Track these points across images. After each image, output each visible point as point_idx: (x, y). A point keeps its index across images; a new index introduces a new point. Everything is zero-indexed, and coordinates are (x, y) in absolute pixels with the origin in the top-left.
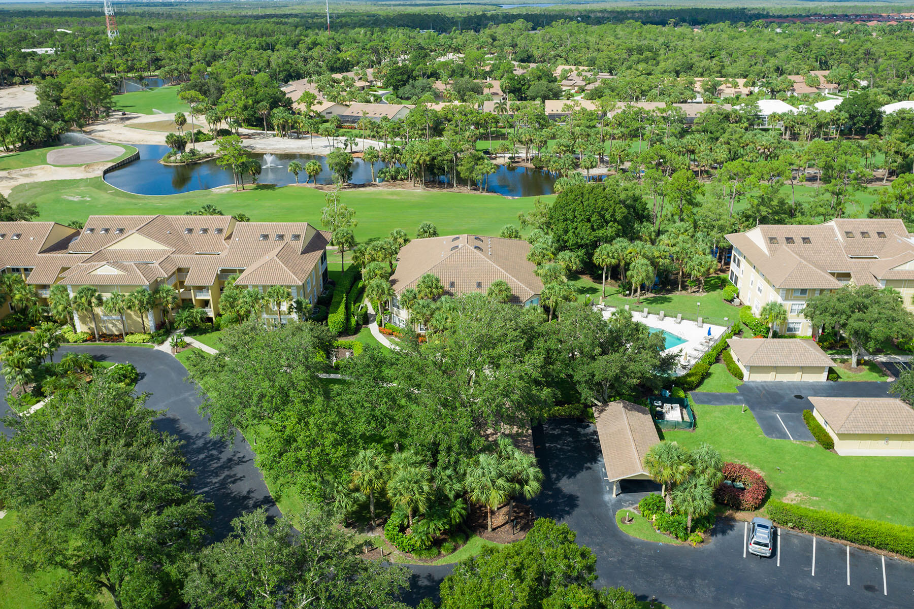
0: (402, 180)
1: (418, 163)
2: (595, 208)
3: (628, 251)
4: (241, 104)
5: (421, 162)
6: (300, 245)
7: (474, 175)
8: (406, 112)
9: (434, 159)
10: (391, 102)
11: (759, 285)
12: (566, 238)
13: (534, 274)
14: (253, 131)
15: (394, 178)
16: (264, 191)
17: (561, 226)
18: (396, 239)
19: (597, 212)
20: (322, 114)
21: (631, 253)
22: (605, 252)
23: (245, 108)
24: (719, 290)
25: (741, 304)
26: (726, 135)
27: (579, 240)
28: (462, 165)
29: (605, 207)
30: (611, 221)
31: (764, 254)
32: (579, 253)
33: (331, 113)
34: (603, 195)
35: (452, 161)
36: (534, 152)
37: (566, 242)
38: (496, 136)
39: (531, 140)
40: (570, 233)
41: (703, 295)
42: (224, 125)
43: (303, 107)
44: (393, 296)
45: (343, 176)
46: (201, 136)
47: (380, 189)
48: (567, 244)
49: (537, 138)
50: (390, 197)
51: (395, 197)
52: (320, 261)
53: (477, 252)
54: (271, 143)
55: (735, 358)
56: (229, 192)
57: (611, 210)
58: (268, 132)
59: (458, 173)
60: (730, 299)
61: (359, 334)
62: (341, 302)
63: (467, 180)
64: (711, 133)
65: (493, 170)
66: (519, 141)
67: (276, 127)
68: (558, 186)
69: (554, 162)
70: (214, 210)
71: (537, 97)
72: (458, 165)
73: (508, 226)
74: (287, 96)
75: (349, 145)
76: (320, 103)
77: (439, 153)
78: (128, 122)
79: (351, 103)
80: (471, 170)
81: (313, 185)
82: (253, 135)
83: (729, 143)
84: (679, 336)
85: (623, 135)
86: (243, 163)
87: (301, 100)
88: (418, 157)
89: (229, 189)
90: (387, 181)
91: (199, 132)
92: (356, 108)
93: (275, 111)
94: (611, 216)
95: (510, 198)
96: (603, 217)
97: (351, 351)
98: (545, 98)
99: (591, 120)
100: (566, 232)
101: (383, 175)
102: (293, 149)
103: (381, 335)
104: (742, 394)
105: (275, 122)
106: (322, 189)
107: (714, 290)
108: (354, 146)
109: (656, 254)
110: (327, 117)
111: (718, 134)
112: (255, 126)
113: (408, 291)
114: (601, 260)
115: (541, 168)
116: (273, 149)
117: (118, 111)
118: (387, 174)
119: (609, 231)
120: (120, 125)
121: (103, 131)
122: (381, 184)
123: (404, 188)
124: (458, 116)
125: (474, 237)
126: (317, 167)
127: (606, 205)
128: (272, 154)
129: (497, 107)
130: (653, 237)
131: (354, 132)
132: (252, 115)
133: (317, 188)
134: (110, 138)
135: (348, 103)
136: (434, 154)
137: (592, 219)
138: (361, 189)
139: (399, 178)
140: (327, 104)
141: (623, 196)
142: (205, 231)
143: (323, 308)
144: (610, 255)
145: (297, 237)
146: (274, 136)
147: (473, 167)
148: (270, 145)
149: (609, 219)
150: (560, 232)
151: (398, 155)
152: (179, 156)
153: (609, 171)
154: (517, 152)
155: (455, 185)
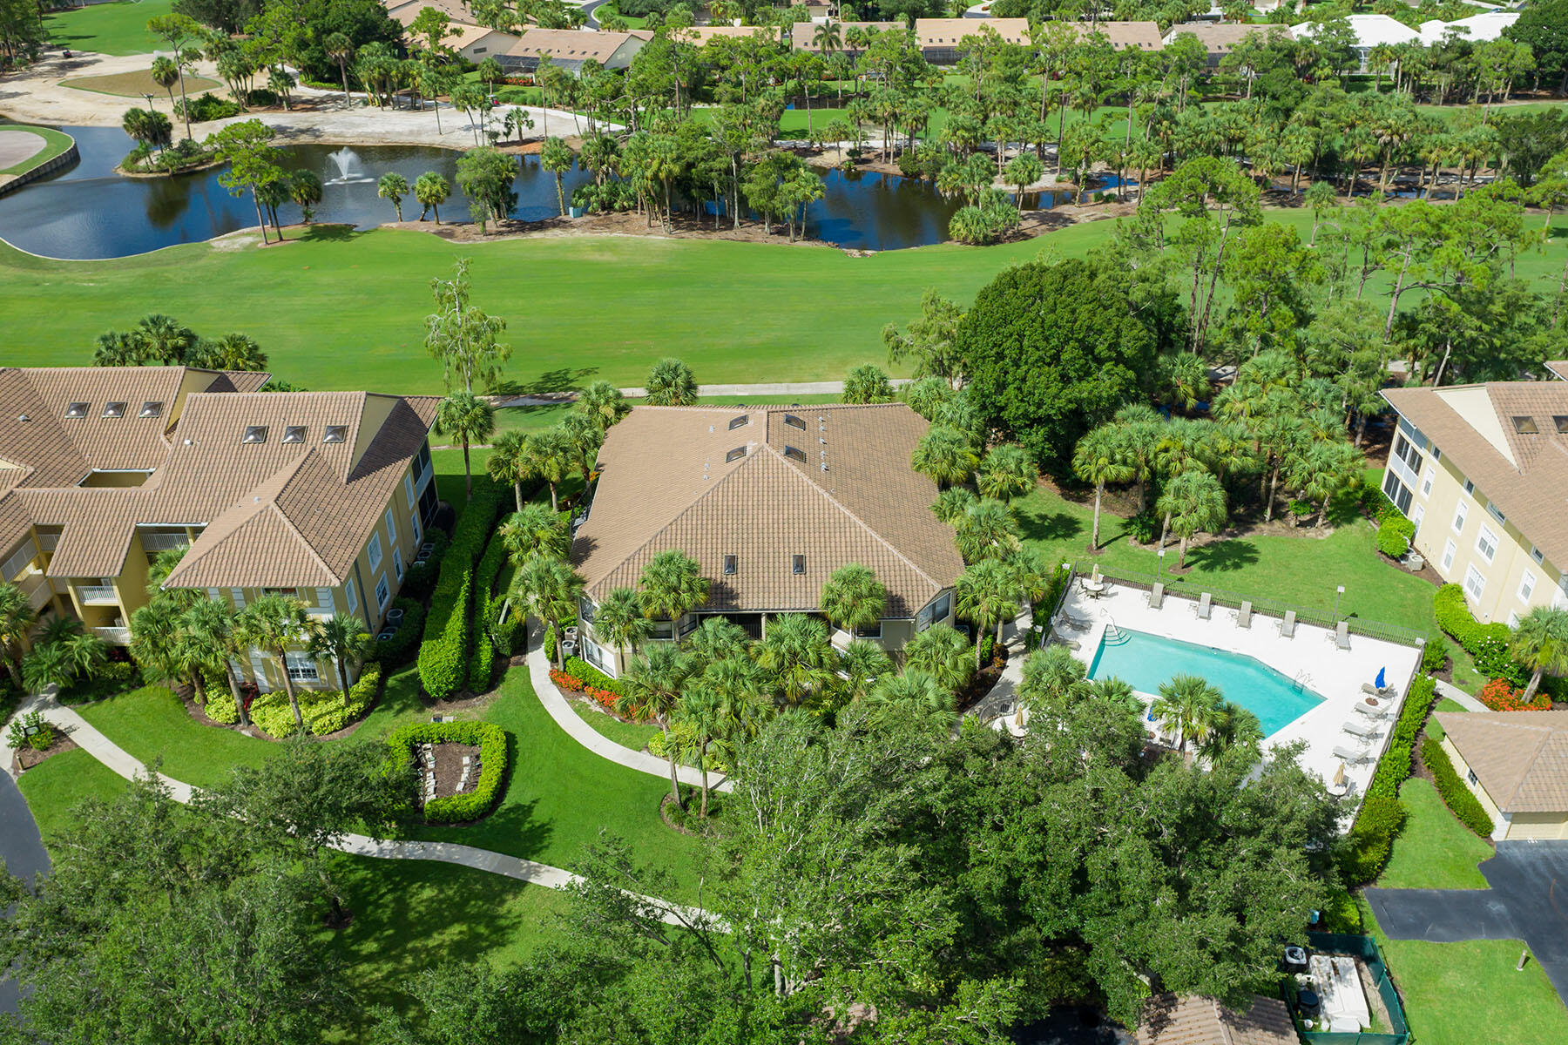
0: (624, 209)
1: (655, 177)
2: (1072, 331)
3: (1161, 445)
4: (290, 36)
5: (662, 175)
6: (344, 456)
7: (776, 202)
8: (636, 48)
9: (690, 166)
10: (608, 24)
11: (1482, 534)
12: (1001, 400)
13: (934, 515)
14: (323, 93)
15: (607, 207)
16: (328, 245)
17: (990, 372)
18: (595, 407)
19: (1077, 340)
20: (463, 55)
21: (1166, 450)
22: (1104, 449)
23: (303, 44)
24: (1360, 520)
25: (1424, 567)
26: (1310, 105)
27: (1032, 409)
28: (750, 181)
29: (1097, 327)
30: (1110, 359)
31: (1503, 462)
32: (1034, 439)
33: (484, 50)
34: (1090, 295)
35: (728, 171)
36: (901, 136)
37: (1002, 409)
38: (818, 99)
39: (894, 115)
40: (1011, 391)
41: (1324, 534)
42: (260, 81)
43: (422, 39)
44: (581, 602)
45: (497, 205)
46: (211, 108)
47: (577, 234)
48: (1005, 415)
49: (907, 111)
50: (596, 257)
51: (607, 257)
52: (410, 476)
53: (791, 466)
54: (357, 120)
55: (1462, 771)
56: (248, 247)
57: (1109, 334)
58: (353, 94)
59: (743, 200)
60: (1397, 553)
61: (501, 687)
62: (455, 598)
63: (762, 214)
64: (1274, 97)
65: (818, 193)
66: (871, 117)
67: (367, 86)
68: (959, 225)
69: (949, 172)
70: (170, 328)
71: (899, 11)
72: (742, 180)
73: (863, 365)
74: (392, 16)
75: (516, 126)
76: (457, 32)
77: (701, 153)
78: (71, 75)
79: (526, 27)
80: (772, 192)
81: (432, 226)
82: (322, 101)
83: (1316, 124)
84: (1300, 681)
85: (1086, 102)
86: (273, 184)
87: (417, 26)
88: (655, 164)
89: (248, 240)
90: (593, 214)
91: (209, 99)
92: (536, 40)
93: (364, 50)
94: (1109, 348)
95: (856, 252)
96: (1089, 350)
97: (476, 749)
98: (915, 14)
99: (1015, 64)
100: (1001, 387)
101: (582, 201)
102: (400, 134)
103: (555, 691)
104: (1500, 894)
105: (363, 75)
106: (451, 235)
107: (1350, 521)
108: (524, 127)
109: (1223, 445)
110: (472, 58)
111: (1290, 101)
112: (329, 80)
113: (617, 597)
114: (1093, 468)
115: (917, 175)
116: (359, 135)
117: (59, 47)
118: (593, 199)
119: (1106, 382)
120: (53, 82)
121: (16, 95)
122: (579, 220)
123: (627, 231)
124: (741, 63)
125: (782, 417)
126: (438, 187)
127: (1098, 321)
128: (352, 148)
129: (820, 37)
130: (1202, 387)
131: (531, 92)
132: (319, 60)
133: (440, 233)
134: (24, 113)
135: (518, 28)
136: (690, 156)
137: (1065, 356)
138: (536, 235)
139: (617, 206)
140: (474, 33)
141: (1137, 294)
142: (119, 408)
143: (415, 607)
144: (1118, 457)
145: (339, 432)
146: (366, 104)
147: (775, 186)
148: (353, 125)
149: (1105, 354)
150: (989, 387)
151: (613, 157)
152: (155, 155)
153: (1059, 181)
154: (865, 138)
155: (736, 223)
